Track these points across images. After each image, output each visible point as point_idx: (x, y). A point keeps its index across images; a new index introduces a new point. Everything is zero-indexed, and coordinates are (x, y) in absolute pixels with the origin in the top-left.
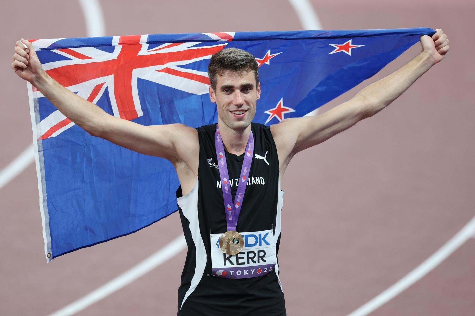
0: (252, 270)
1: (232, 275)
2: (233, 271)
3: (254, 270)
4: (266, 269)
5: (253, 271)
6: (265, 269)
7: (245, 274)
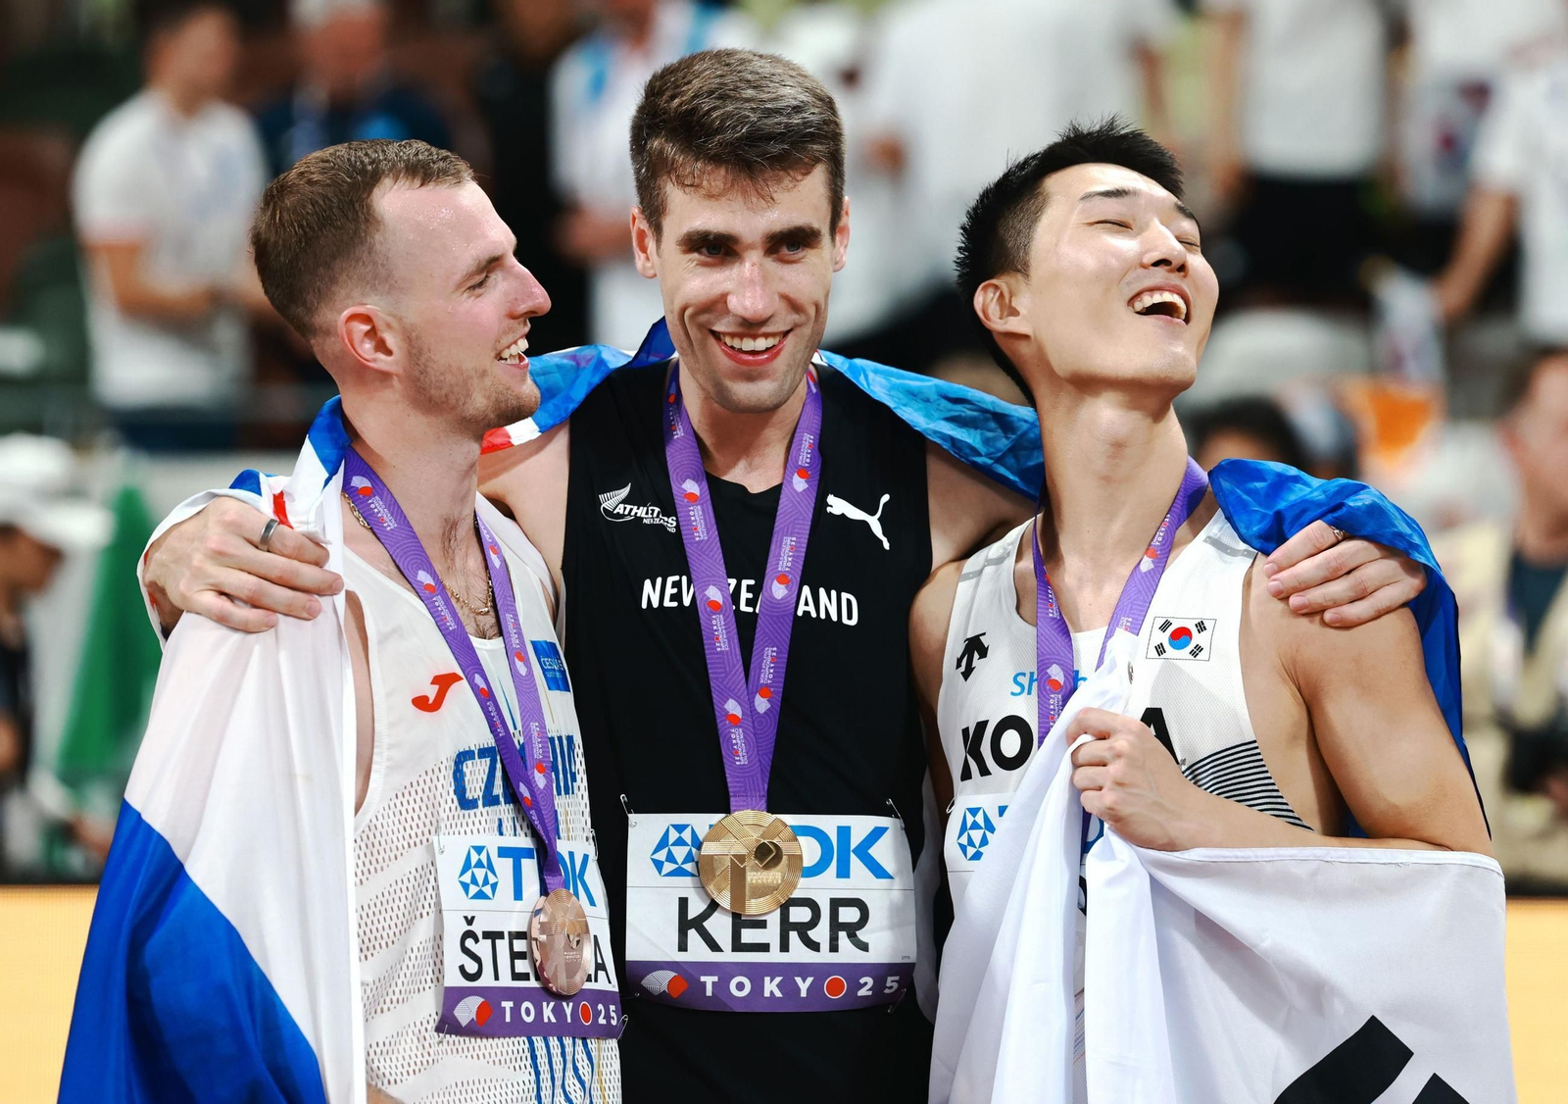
0: (798, 980)
1: (709, 992)
2: (716, 979)
3: (810, 980)
4: (869, 981)
5: (804, 986)
6: (862, 981)
7: (767, 994)
